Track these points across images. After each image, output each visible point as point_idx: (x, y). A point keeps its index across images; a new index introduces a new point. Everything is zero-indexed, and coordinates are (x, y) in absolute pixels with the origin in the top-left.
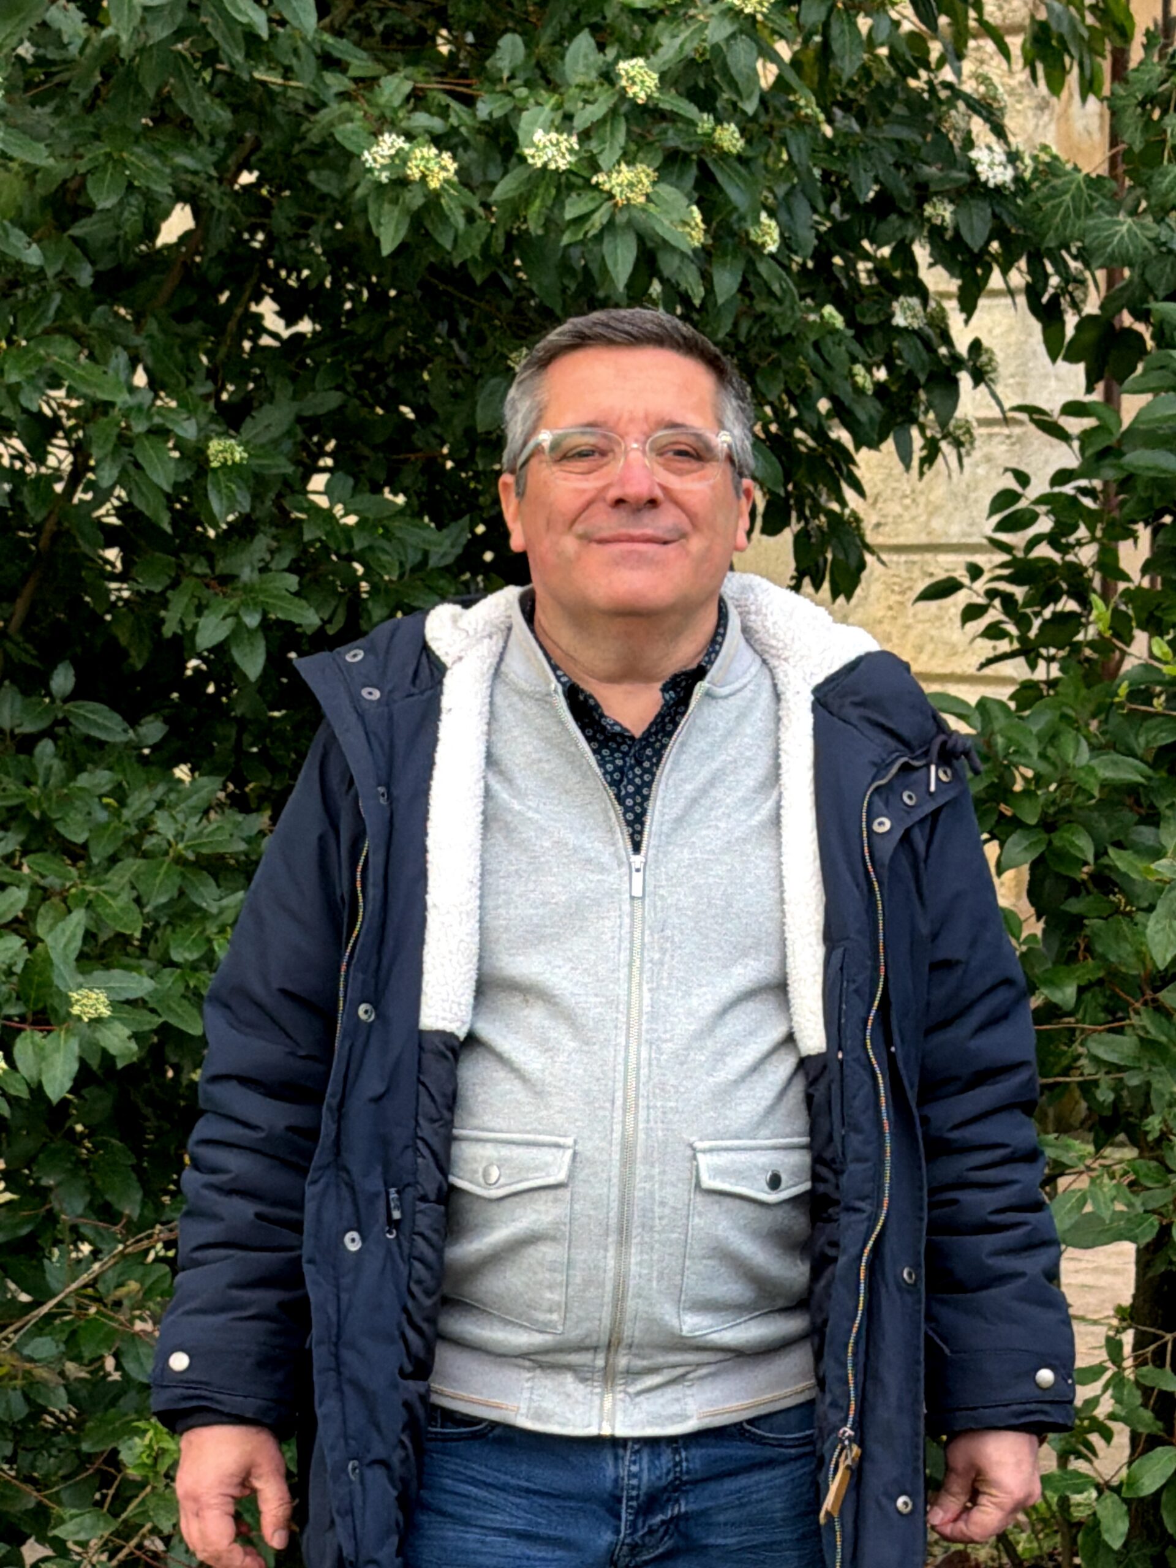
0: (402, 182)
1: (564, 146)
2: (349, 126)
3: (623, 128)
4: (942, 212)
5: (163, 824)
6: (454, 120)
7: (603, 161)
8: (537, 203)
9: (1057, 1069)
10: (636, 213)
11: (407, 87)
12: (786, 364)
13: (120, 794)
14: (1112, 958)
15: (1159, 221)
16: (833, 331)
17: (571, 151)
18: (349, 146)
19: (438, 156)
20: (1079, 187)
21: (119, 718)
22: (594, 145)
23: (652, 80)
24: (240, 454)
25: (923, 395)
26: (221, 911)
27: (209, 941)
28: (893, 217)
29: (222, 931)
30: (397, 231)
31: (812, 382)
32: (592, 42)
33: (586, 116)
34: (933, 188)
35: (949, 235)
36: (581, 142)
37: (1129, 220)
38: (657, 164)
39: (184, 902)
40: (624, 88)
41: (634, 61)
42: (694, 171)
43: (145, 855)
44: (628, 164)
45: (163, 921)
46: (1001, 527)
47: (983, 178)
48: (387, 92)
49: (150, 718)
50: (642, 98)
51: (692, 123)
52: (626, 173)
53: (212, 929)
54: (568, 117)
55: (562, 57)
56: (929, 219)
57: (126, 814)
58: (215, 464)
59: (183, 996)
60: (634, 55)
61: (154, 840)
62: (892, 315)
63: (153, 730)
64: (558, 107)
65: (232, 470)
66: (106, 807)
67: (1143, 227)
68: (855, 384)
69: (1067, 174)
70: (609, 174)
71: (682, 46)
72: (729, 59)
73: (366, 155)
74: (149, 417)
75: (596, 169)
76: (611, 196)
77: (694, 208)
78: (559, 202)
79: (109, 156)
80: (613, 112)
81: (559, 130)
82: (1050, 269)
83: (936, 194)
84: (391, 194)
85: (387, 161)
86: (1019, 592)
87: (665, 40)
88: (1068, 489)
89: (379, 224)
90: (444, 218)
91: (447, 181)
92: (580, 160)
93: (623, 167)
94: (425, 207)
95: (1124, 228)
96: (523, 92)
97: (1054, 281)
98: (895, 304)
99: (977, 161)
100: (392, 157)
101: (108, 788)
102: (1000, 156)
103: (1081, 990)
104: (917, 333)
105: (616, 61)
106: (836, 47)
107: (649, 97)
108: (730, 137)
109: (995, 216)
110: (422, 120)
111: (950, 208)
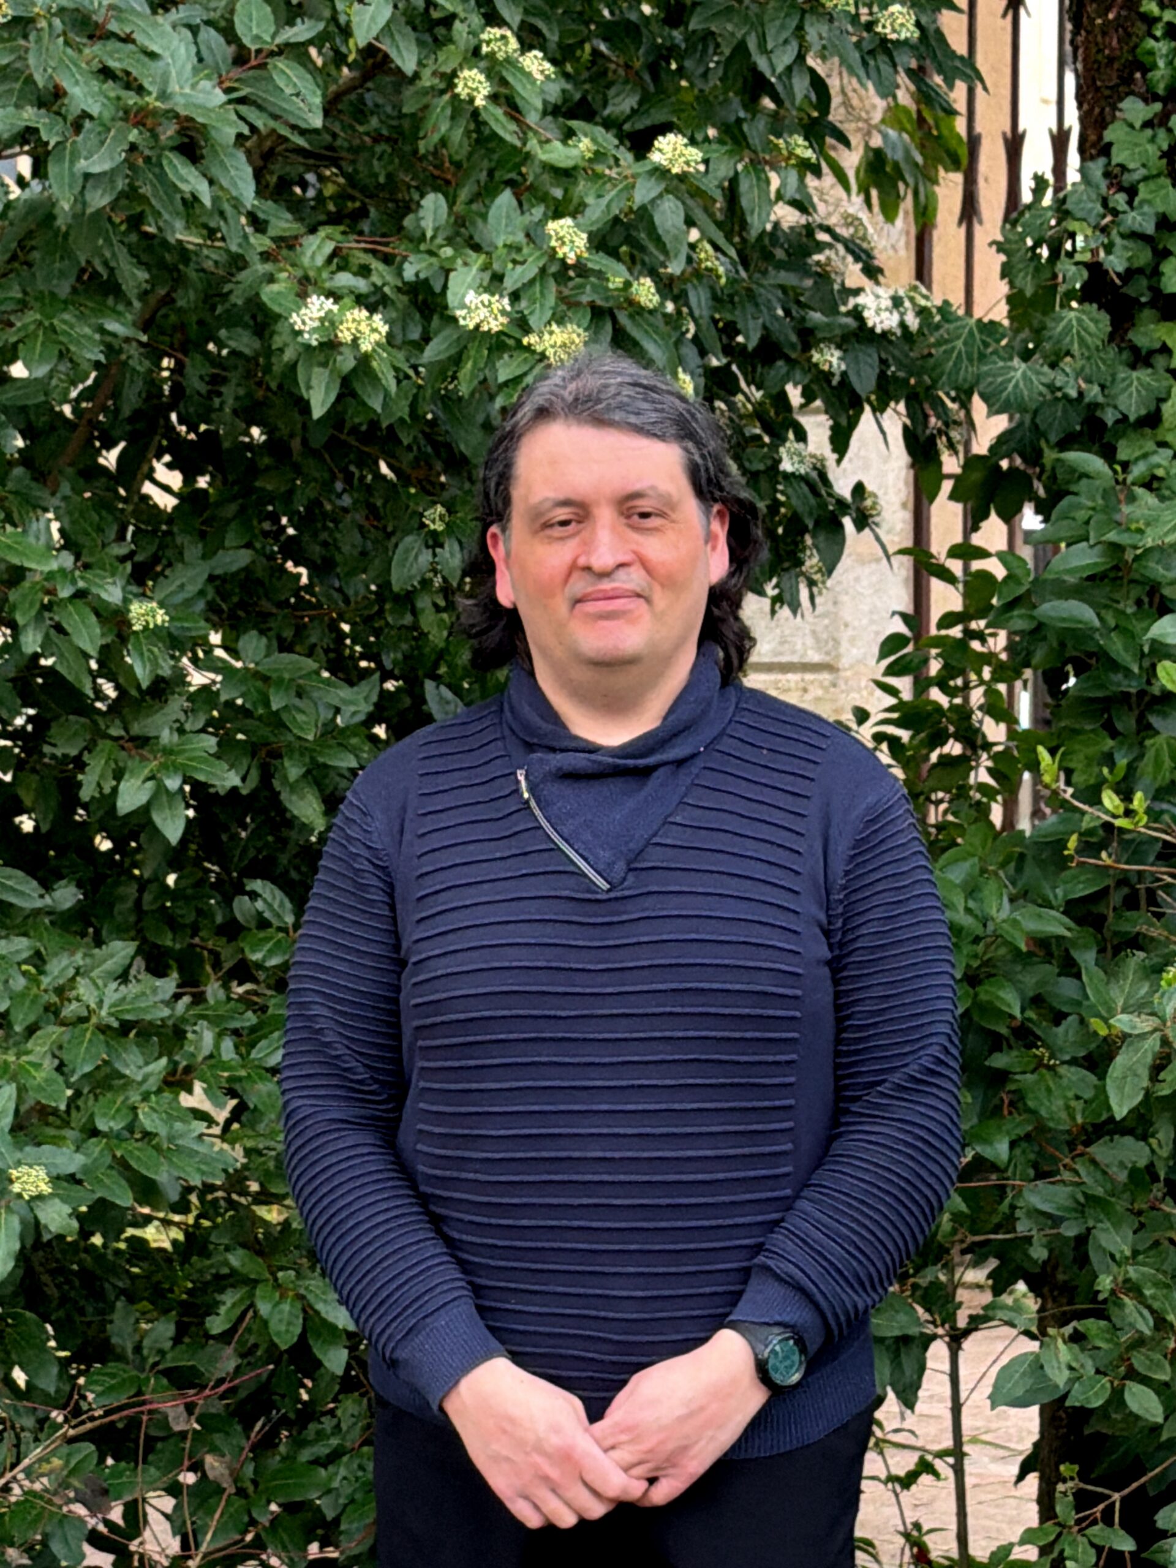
0: (330, 346)
1: (496, 306)
2: (275, 287)
3: (552, 289)
4: (830, 358)
5: (84, 989)
6: (375, 279)
7: (533, 321)
8: (469, 365)
9: (990, 1226)
11: (329, 247)
13: (38, 959)
14: (1043, 1113)
15: (1053, 366)
17: (503, 312)
18: (276, 309)
19: (370, 318)
20: (971, 333)
21: (35, 883)
22: (523, 304)
23: (581, 240)
24: (161, 617)
25: (808, 540)
26: (145, 1079)
27: (134, 1109)
28: (780, 363)
29: (146, 1097)
30: (327, 393)
32: (515, 203)
33: (515, 277)
34: (820, 335)
35: (835, 381)
36: (512, 304)
37: (1023, 366)
38: (586, 322)
39: (108, 1070)
40: (554, 249)
41: (562, 222)
42: (609, 327)
43: (63, 1024)
44: (561, 322)
45: (86, 1091)
46: (891, 671)
47: (870, 324)
48: (309, 253)
49: (63, 882)
50: (571, 259)
52: (558, 334)
53: (135, 1097)
54: (498, 278)
55: (484, 217)
56: (816, 365)
57: (45, 981)
58: (137, 628)
59: (111, 1167)
60: (557, 215)
61: (74, 1005)
62: (780, 461)
63: (67, 896)
64: (484, 268)
65: (153, 633)
66: (24, 973)
67: (1038, 373)
69: (959, 318)
70: (541, 335)
71: (608, 206)
72: (657, 219)
73: (294, 318)
74: (74, 582)
75: (527, 330)
76: (543, 356)
78: (490, 362)
79: (40, 324)
80: (543, 270)
81: (489, 290)
82: (930, 413)
83: (823, 340)
84: (322, 358)
85: (317, 324)
86: (904, 735)
87: (590, 200)
88: (956, 632)
89: (309, 387)
90: (374, 378)
91: (378, 344)
92: (511, 321)
93: (554, 327)
94: (354, 370)
95: (1019, 374)
96: (448, 252)
97: (933, 422)
98: (782, 450)
99: (864, 307)
100: (322, 320)
101: (25, 955)
102: (886, 302)
103: (1013, 1145)
104: (804, 479)
105: (542, 223)
106: (744, 202)
107: (578, 257)
108: (646, 291)
109: (883, 362)
110: (345, 279)
111: (837, 353)
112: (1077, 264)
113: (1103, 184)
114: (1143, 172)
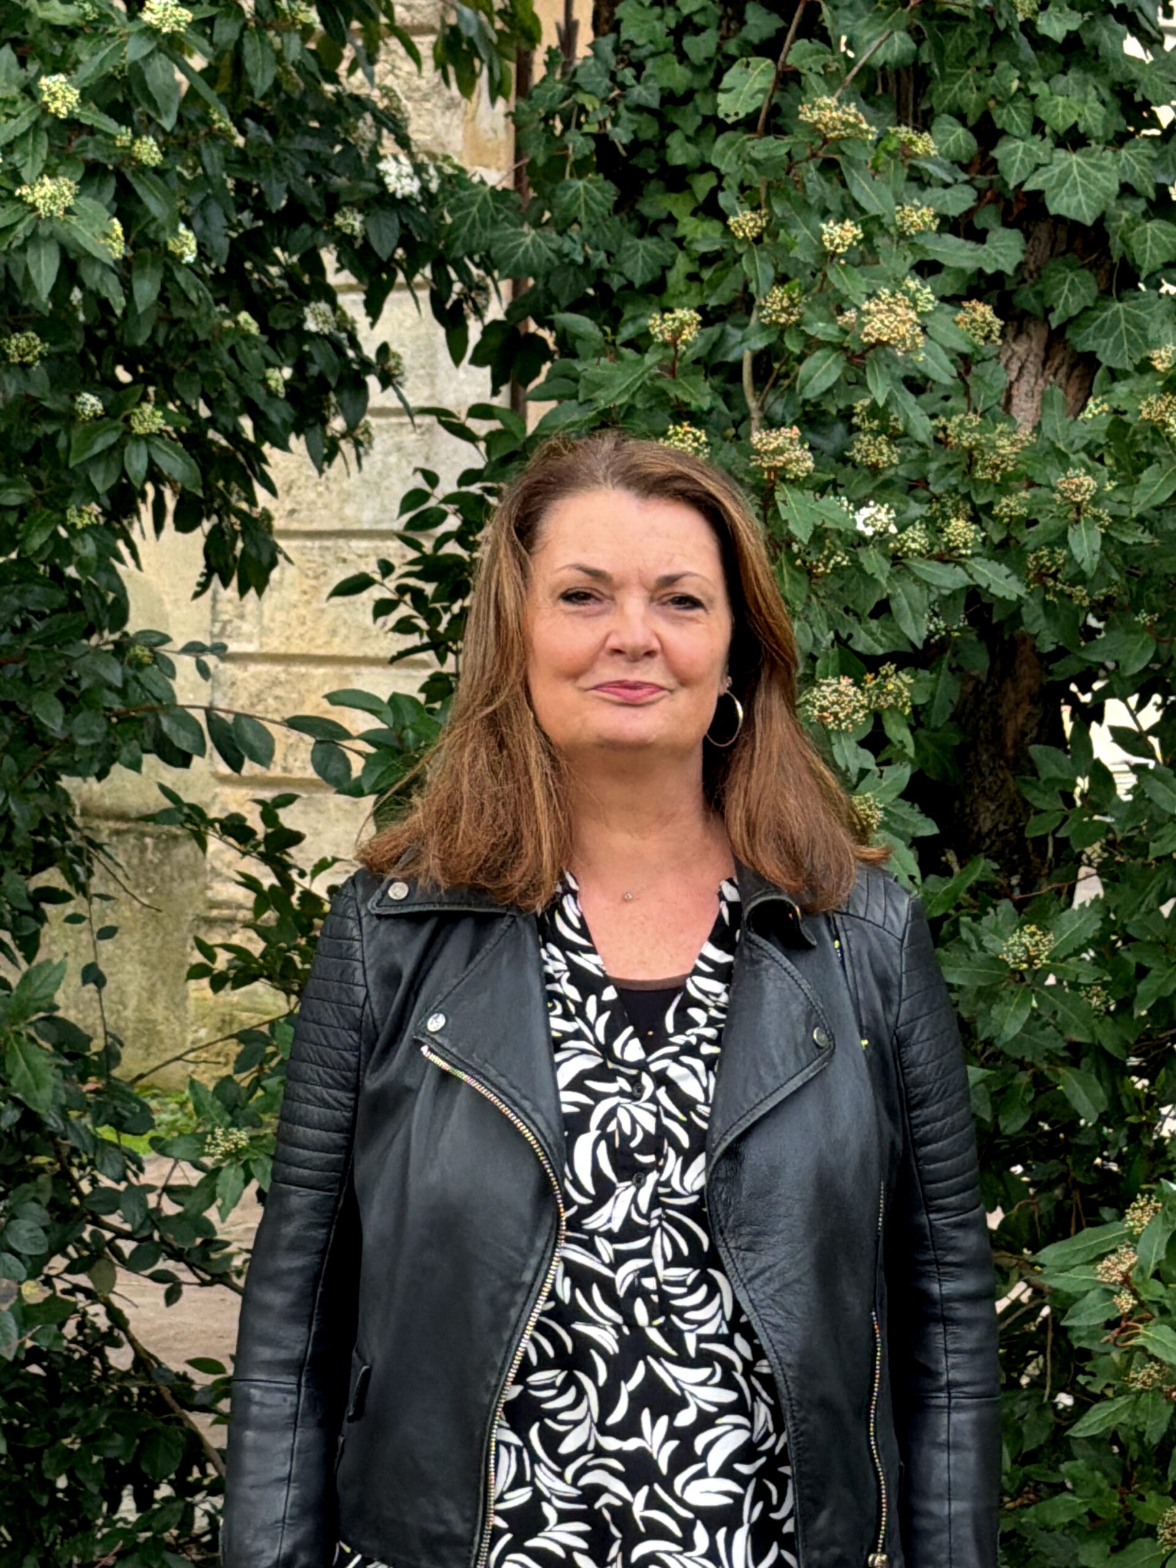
3: (44, 140)
4: (352, 222)
7: (25, 174)
10: (57, 225)
12: (203, 368)
15: (562, 233)
16: (247, 336)
20: (485, 200)
22: (17, 157)
23: (73, 96)
25: (333, 398)
28: (306, 228)
31: (227, 385)
32: (14, 58)
33: (8, 130)
34: (343, 199)
36: (4, 155)
37: (533, 232)
38: (79, 176)
40: (46, 103)
41: (55, 77)
42: (112, 184)
44: (50, 177)
46: (412, 525)
47: (391, 189)
50: (63, 113)
51: (111, 137)
52: (48, 186)
56: (339, 228)
60: (55, 71)
62: (304, 320)
67: (547, 239)
68: (268, 388)
69: (473, 186)
70: (32, 186)
71: (102, 63)
72: (148, 78)
75: (19, 181)
76: (34, 208)
77: (115, 221)
80: (36, 125)
82: (453, 275)
83: (347, 204)
86: (429, 588)
87: (84, 57)
88: (475, 489)
92: (4, 172)
93: (46, 180)
95: (528, 240)
97: (457, 287)
98: (307, 310)
99: (386, 173)
102: (407, 168)
104: (327, 338)
105: (37, 77)
106: (248, 65)
107: (70, 112)
108: (148, 151)
109: (403, 226)
111: (360, 217)
112: (585, 135)
113: (612, 61)
114: (651, 48)
